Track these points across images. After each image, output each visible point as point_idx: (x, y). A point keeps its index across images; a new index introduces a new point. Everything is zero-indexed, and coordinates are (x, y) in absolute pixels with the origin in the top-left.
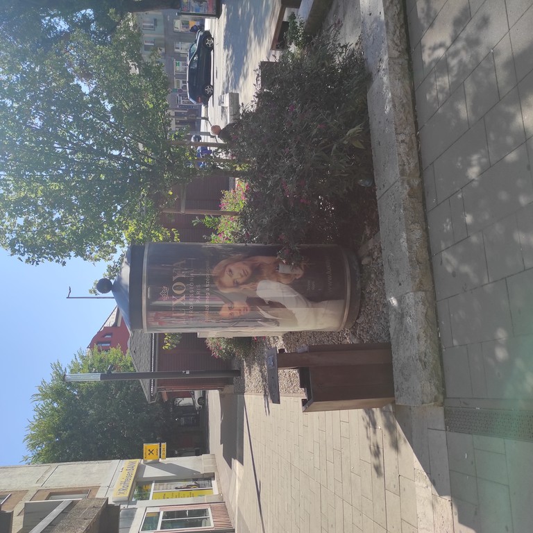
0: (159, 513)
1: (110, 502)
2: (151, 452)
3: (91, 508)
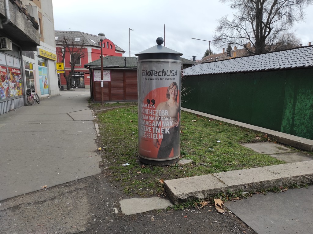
1: (38, 47)
2: (60, 66)
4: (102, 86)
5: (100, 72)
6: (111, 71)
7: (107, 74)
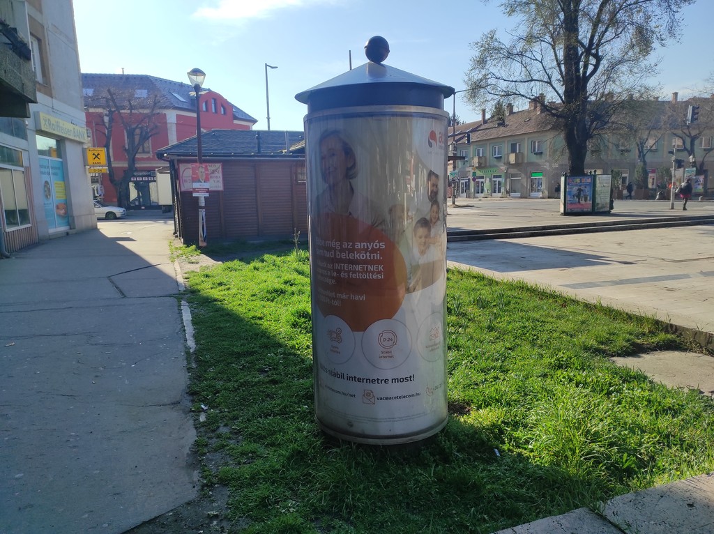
0: (22, 166)
1: (31, 106)
2: (96, 156)
3: (22, 81)
6: (223, 166)
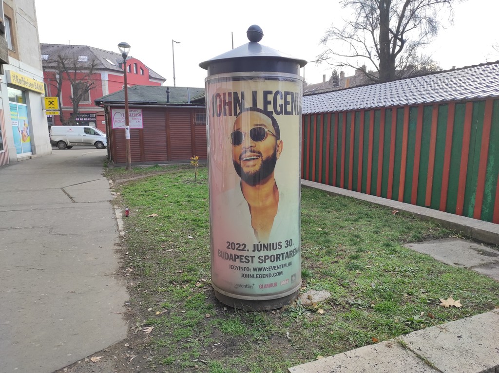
4: (128, 136)
5: (123, 111)
6: (143, 111)
7: (136, 115)
